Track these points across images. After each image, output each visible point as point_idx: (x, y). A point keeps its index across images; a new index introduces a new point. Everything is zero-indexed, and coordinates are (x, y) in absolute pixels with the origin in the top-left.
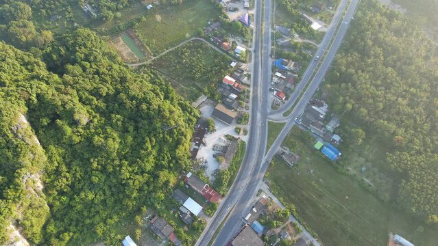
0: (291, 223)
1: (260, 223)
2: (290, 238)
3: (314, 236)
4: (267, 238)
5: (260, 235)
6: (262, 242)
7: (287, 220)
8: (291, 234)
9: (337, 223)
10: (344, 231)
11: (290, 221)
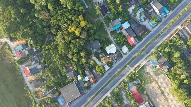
0: (38, 99)
1: (58, 103)
2: (43, 90)
3: (27, 87)
4: (57, 93)
5: (61, 95)
6: (61, 92)
7: (41, 101)
8: (42, 91)
9: (10, 92)
10: (7, 86)
11: (39, 100)
